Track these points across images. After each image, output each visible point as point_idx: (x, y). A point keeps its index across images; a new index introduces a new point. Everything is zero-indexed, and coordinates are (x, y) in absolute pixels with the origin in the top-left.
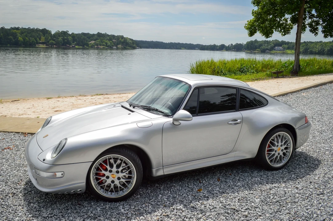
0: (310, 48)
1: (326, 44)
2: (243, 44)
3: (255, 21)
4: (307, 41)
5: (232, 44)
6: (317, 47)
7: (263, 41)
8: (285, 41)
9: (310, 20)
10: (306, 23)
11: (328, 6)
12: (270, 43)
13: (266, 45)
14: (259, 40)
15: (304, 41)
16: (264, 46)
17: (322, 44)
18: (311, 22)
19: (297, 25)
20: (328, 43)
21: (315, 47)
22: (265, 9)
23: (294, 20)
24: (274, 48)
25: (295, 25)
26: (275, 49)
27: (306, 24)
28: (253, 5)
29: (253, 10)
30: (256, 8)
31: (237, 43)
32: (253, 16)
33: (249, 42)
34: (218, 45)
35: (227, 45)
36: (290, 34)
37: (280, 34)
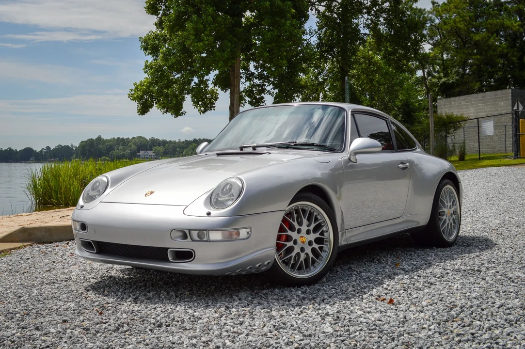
2: (72, 146)
3: (151, 83)
5: (48, 148)
7: (114, 138)
8: (157, 139)
9: (248, 84)
10: (242, 89)
11: (284, 55)
12: (129, 142)
13: (121, 147)
14: (105, 138)
16: (118, 149)
18: (249, 87)
19: (228, 92)
22: (172, 59)
23: (225, 82)
24: (138, 154)
25: (226, 91)
26: (139, 156)
27: (242, 91)
28: (143, 52)
29: (147, 61)
30: (150, 59)
31: (60, 145)
32: (145, 73)
33: (86, 142)
34: (18, 151)
35: (38, 150)
36: (214, 110)
37: (197, 110)
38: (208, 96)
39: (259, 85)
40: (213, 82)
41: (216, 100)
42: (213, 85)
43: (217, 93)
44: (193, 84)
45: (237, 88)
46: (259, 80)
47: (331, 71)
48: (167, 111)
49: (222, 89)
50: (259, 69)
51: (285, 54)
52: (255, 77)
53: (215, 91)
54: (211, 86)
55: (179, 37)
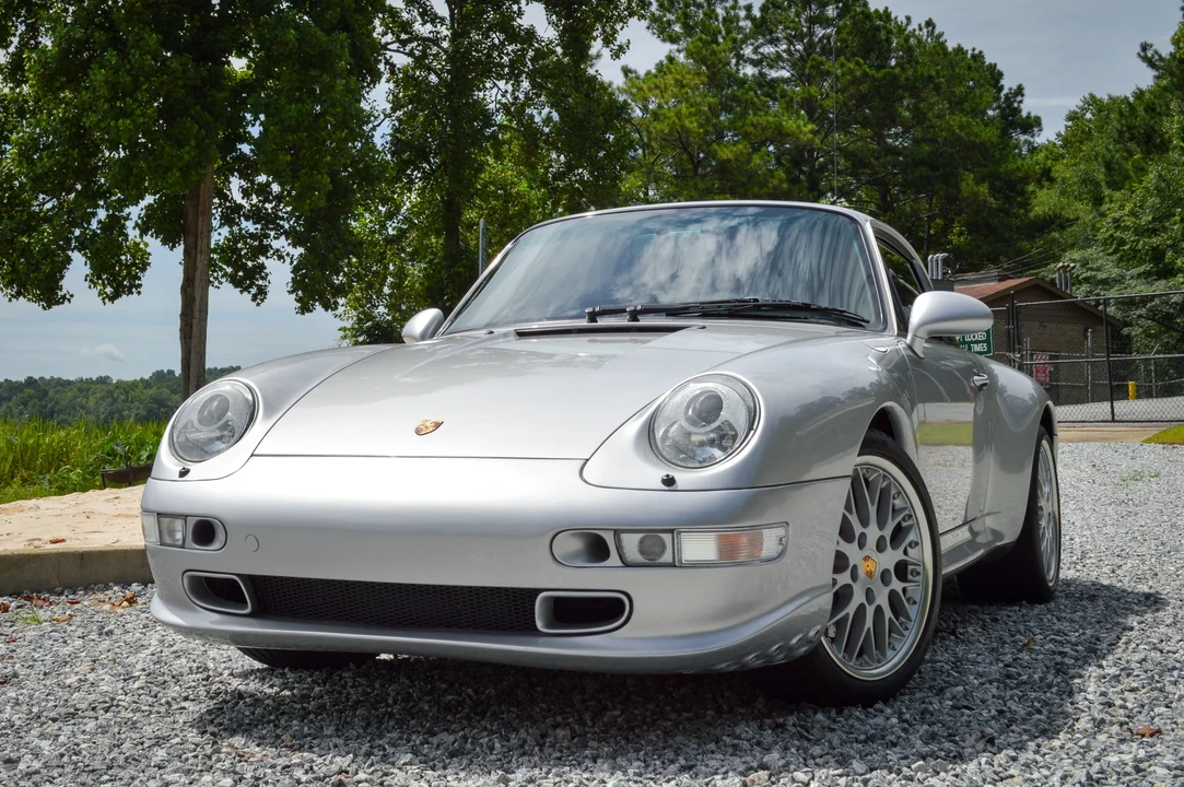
0: (60, 412)
1: (127, 393)
4: (42, 378)
6: (92, 403)
9: (225, 231)
10: (213, 244)
11: (327, 163)
15: (30, 378)
17: (110, 393)
19: (180, 249)
20: (134, 384)
21: (82, 407)
23: (173, 223)
25: (174, 246)
27: (213, 249)
36: (139, 293)
37: (95, 292)
38: (123, 258)
39: (252, 236)
40: (137, 225)
41: (143, 269)
42: (137, 232)
43: (145, 253)
44: (94, 225)
45: (205, 240)
46: (254, 223)
47: (417, 210)
48: (18, 294)
49: (164, 242)
50: (254, 196)
51: (329, 158)
52: (244, 215)
53: (142, 246)
54: (133, 234)
55: (67, 104)
